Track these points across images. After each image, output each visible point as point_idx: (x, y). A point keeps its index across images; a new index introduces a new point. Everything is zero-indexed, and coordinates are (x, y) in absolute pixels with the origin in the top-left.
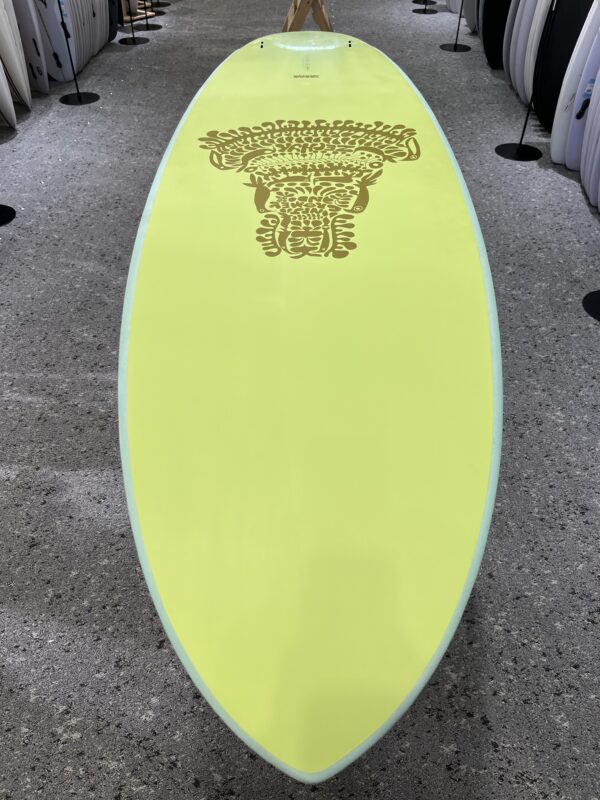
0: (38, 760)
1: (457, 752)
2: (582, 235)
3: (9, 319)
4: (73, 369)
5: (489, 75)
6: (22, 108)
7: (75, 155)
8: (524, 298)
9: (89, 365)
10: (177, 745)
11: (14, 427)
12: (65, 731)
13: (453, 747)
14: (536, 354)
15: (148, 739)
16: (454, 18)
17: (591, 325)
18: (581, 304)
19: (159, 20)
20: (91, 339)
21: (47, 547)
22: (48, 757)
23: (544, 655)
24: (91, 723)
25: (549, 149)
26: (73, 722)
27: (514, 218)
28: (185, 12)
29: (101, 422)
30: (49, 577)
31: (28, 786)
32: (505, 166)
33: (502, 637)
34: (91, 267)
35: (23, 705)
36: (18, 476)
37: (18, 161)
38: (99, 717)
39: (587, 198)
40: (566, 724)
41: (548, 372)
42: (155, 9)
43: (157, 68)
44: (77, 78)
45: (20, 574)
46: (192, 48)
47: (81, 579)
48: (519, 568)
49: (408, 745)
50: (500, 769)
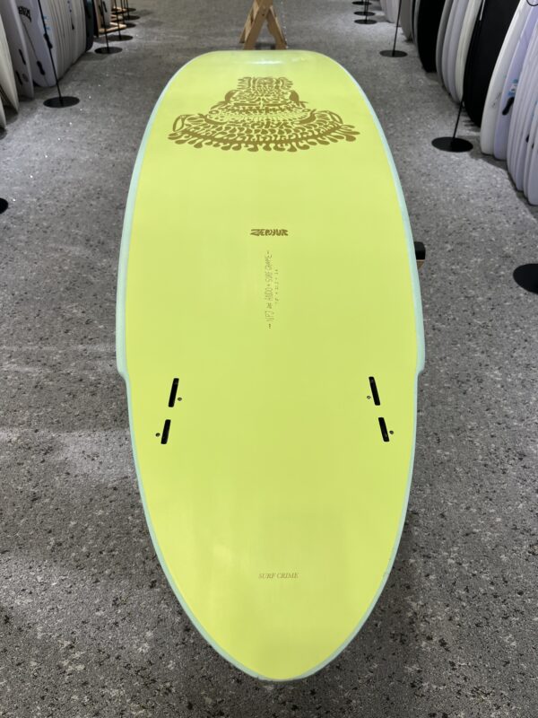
0: (47, 690)
1: (419, 671)
2: (510, 216)
3: (5, 299)
4: (65, 342)
5: (424, 77)
6: (11, 111)
7: (60, 151)
8: (462, 272)
9: (79, 338)
10: (171, 673)
11: (13, 394)
12: (70, 664)
13: (416, 667)
14: (475, 320)
15: (145, 669)
16: (392, 27)
17: (522, 295)
18: (512, 277)
19: (129, 32)
20: (80, 315)
21: (47, 500)
22: (55, 687)
23: (492, 583)
24: (93, 656)
25: (479, 141)
26: (77, 655)
27: (450, 202)
28: (153, 24)
29: (92, 388)
30: (50, 527)
31: (39, 714)
32: (441, 157)
33: (455, 570)
34: (77, 250)
35: (30, 642)
36: (19, 438)
37: (8, 158)
38: (100, 651)
39: (513, 184)
40: (514, 644)
41: (485, 336)
42: (126, 22)
43: (129, 74)
44: (60, 82)
45: (25, 525)
46: (160, 57)
47: (79, 528)
48: (468, 508)
49: (376, 666)
50: (458, 685)
